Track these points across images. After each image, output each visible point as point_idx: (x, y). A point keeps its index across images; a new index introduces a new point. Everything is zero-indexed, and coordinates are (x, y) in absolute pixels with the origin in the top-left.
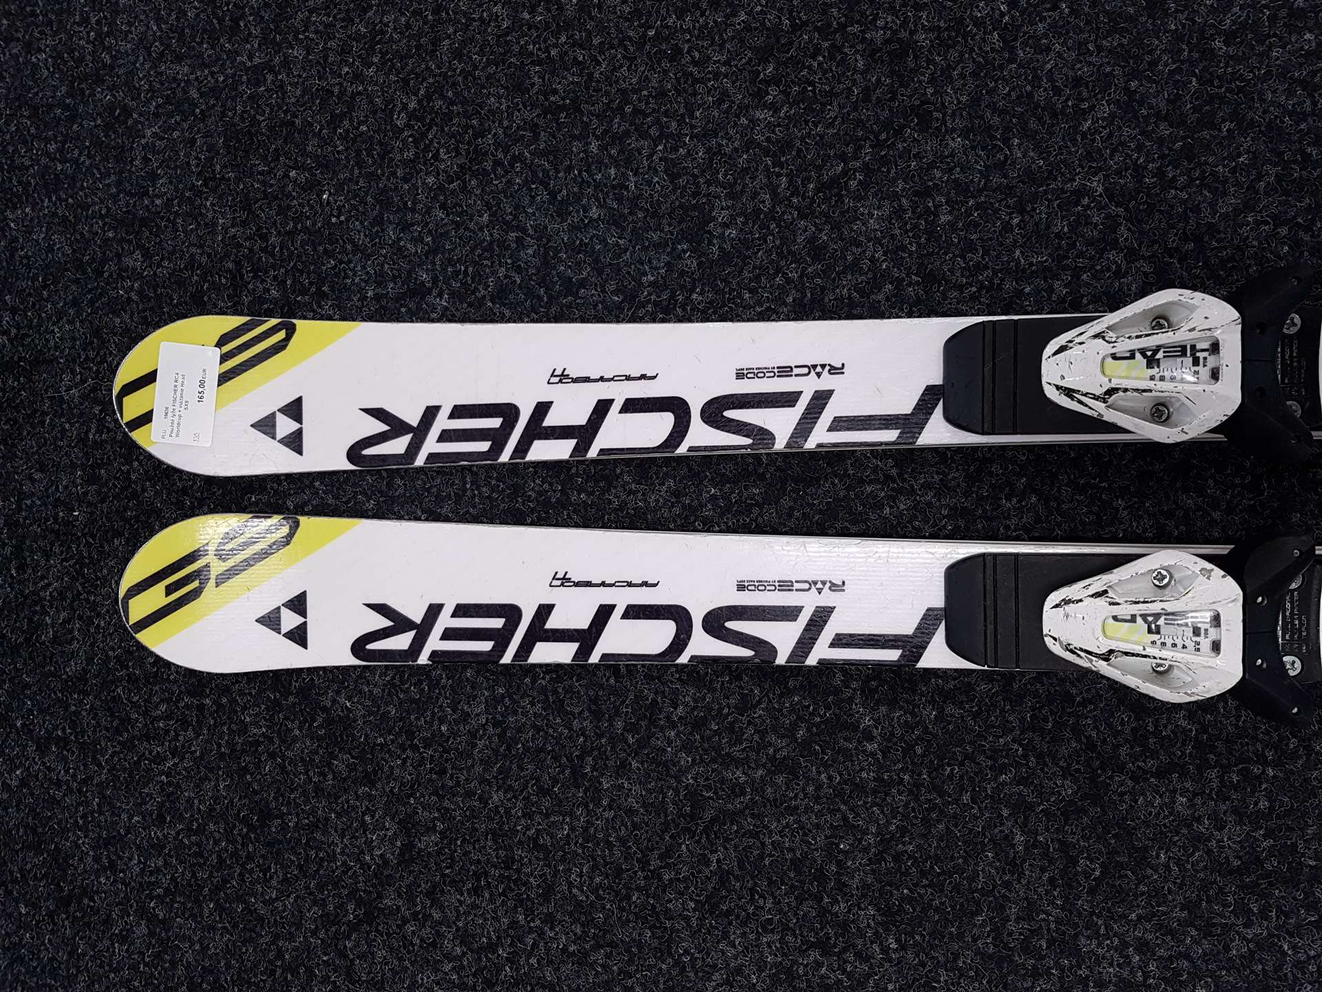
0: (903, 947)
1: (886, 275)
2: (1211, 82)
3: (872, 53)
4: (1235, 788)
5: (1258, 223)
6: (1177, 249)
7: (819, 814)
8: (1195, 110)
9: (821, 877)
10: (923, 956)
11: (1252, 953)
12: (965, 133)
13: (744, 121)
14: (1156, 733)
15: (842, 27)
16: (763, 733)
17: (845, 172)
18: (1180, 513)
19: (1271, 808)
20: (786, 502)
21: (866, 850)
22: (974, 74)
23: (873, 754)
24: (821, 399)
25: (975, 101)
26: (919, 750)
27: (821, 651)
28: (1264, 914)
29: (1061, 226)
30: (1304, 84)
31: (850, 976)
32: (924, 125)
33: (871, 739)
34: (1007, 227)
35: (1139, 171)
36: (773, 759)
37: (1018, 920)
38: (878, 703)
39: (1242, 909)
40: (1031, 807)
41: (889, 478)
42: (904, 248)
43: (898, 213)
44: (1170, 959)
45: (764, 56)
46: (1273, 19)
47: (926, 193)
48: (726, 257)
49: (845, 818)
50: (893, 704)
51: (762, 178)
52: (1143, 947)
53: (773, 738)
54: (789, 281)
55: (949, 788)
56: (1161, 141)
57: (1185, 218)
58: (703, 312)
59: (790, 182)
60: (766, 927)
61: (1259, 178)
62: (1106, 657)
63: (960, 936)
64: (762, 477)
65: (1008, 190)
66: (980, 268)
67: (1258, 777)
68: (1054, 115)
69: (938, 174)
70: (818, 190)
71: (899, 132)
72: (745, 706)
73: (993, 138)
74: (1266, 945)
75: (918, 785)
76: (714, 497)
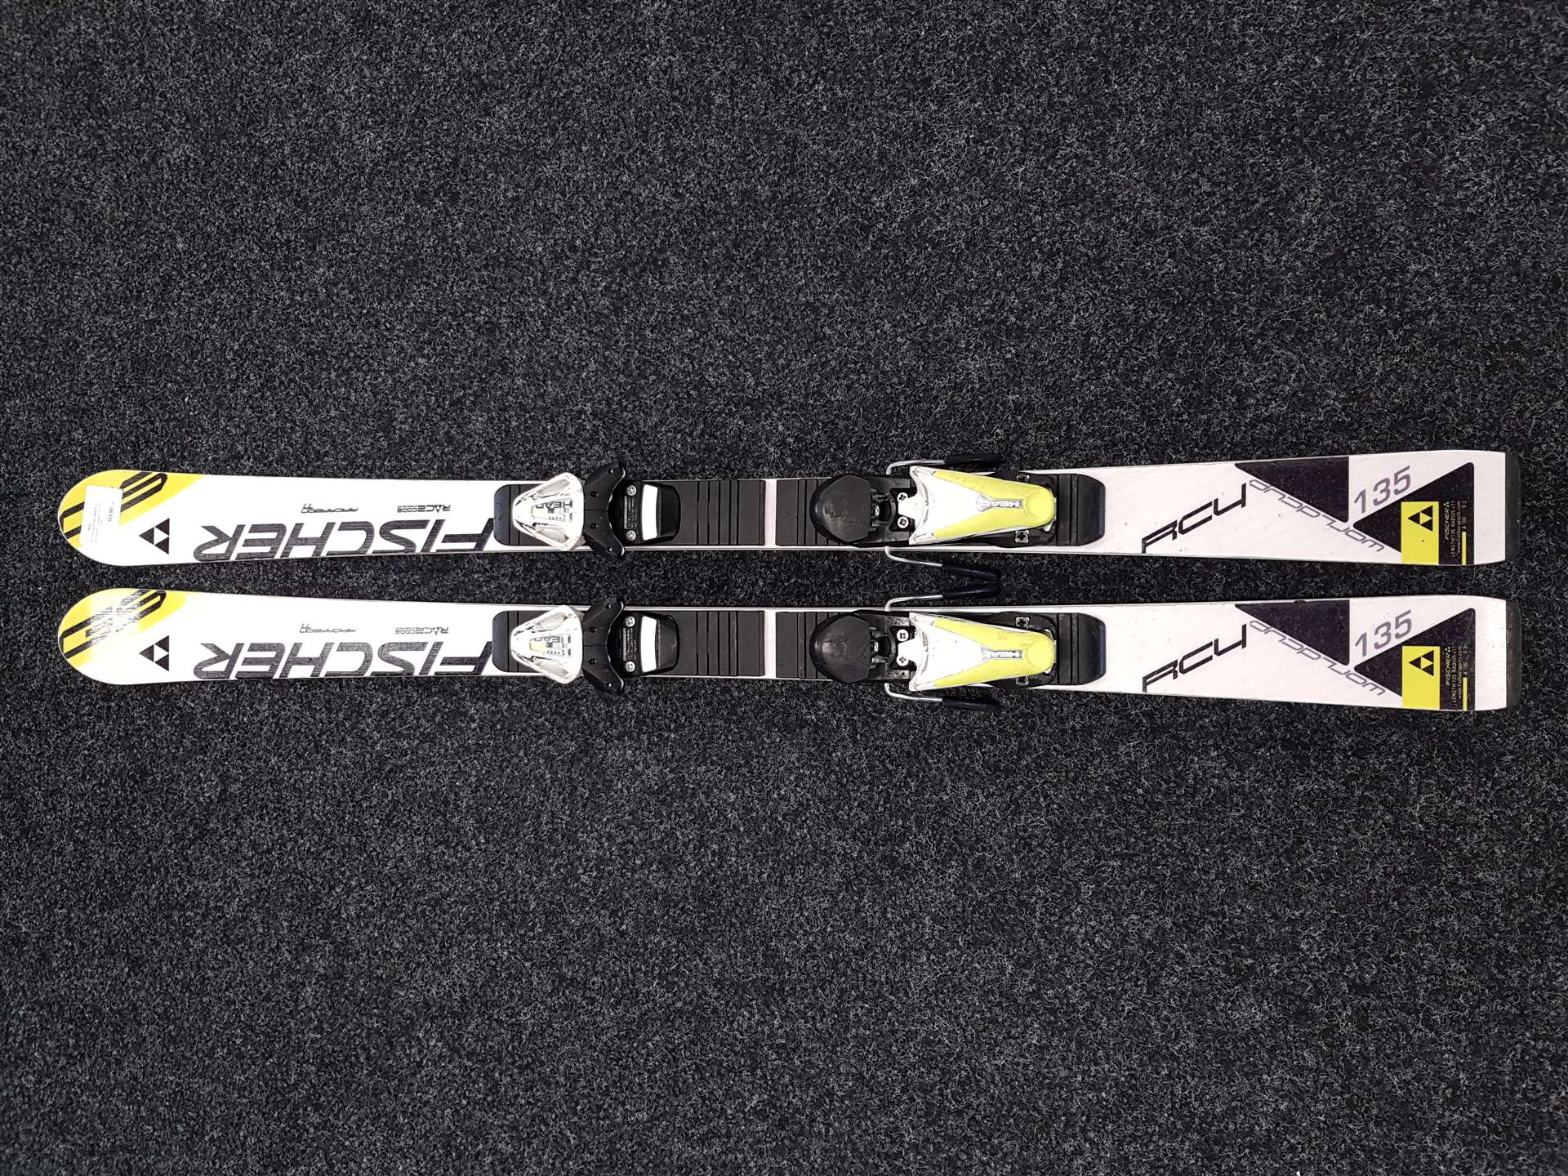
0: (487, 842)
1: (484, 454)
2: (644, 353)
3: (478, 330)
4: (656, 745)
5: (667, 432)
6: (627, 445)
7: (446, 765)
8: (637, 368)
9: (446, 803)
10: (498, 848)
11: (663, 839)
12: (524, 378)
13: (412, 364)
14: (618, 714)
15: (463, 314)
16: (418, 719)
17: (464, 396)
18: (629, 591)
19: (673, 756)
20: (433, 584)
21: (470, 785)
22: (529, 344)
23: (474, 730)
24: (439, 524)
25: (530, 359)
26: (499, 727)
27: (437, 668)
28: (669, 815)
29: (571, 431)
30: (689, 357)
31: (460, 859)
32: (504, 371)
33: (474, 721)
34: (545, 430)
35: (609, 402)
36: (422, 734)
37: (547, 824)
38: (478, 699)
39: (658, 814)
40: (554, 758)
41: (486, 570)
42: (494, 440)
43: (491, 419)
44: (624, 844)
45: (423, 327)
46: (674, 319)
47: (504, 409)
48: (402, 440)
49: (460, 767)
50: (486, 701)
51: (421, 397)
52: (610, 837)
53: (423, 721)
54: (435, 456)
55: (514, 748)
56: (620, 385)
57: (631, 428)
58: (390, 471)
59: (437, 400)
60: (417, 832)
61: (668, 406)
62: (531, 659)
63: (517, 834)
64: (421, 569)
65: (545, 409)
66: (532, 452)
67: (667, 738)
68: (568, 369)
69: (511, 398)
70: (451, 405)
71: (491, 374)
72: (409, 703)
73: (538, 379)
74: (670, 834)
75: (496, 747)
76: (395, 580)
